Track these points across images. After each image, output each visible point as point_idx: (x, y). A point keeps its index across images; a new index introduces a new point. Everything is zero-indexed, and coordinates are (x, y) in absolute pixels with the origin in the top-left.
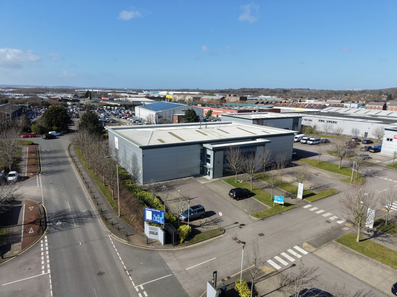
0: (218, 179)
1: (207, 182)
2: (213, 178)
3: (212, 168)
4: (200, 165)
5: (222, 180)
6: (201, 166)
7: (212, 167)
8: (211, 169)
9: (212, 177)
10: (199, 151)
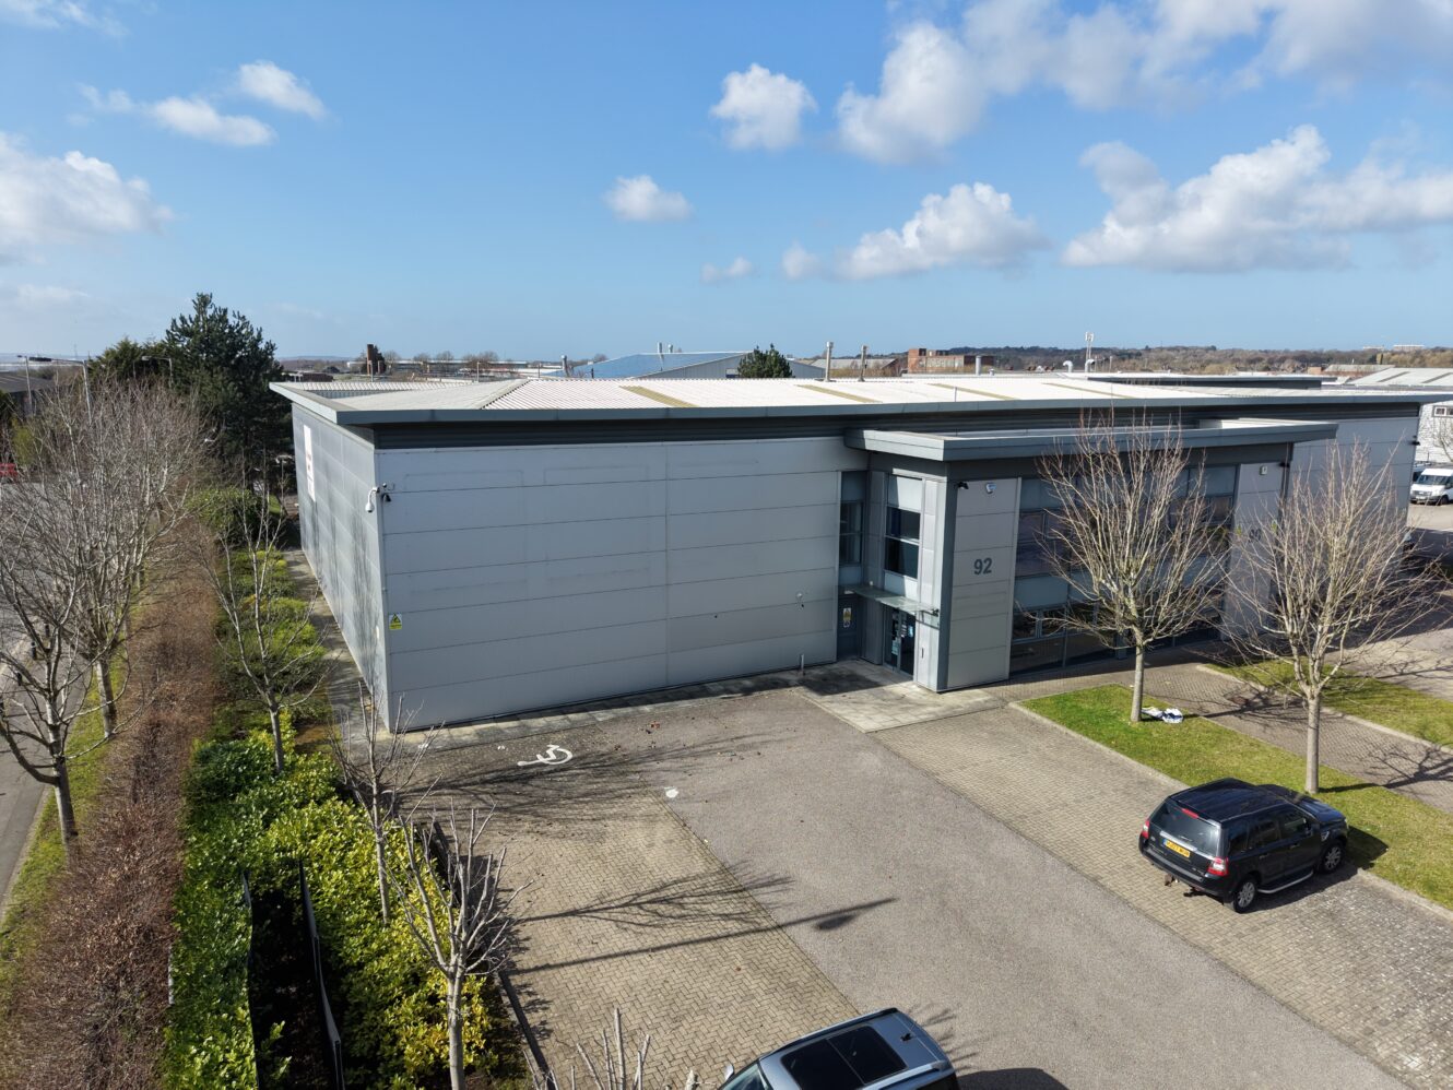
0: (979, 696)
1: (905, 718)
2: (943, 687)
3: (935, 613)
4: (841, 588)
5: (1013, 705)
6: (843, 601)
7: (938, 605)
8: (928, 619)
9: (933, 683)
10: (830, 490)
